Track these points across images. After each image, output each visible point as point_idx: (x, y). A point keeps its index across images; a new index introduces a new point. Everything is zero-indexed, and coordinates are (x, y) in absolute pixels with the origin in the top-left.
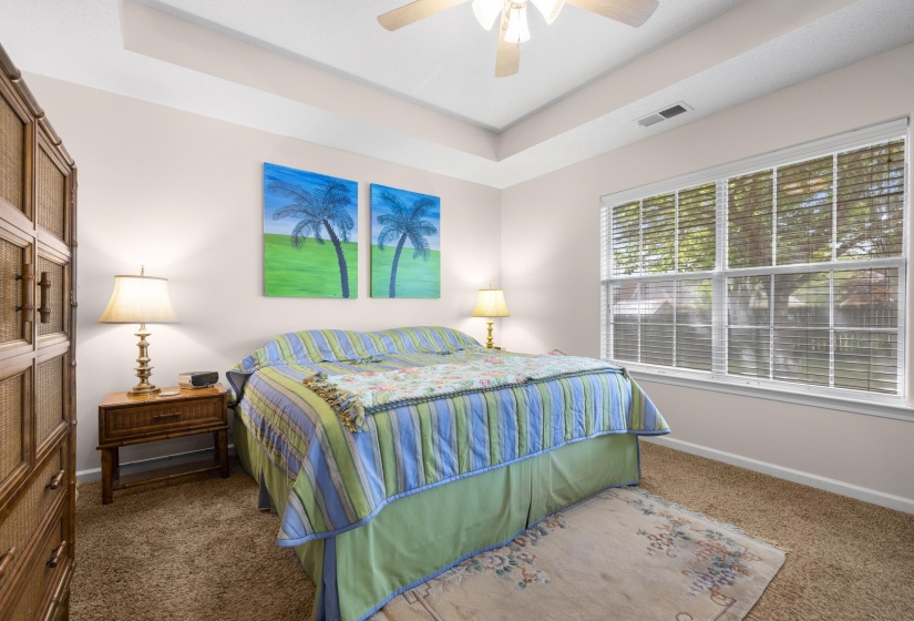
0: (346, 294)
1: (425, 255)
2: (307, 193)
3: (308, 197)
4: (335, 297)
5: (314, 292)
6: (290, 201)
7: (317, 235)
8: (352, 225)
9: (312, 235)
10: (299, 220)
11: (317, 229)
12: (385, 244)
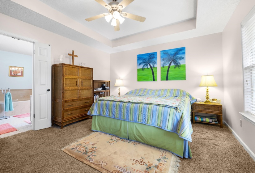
0: (154, 80)
1: (179, 67)
2: (145, 58)
3: (145, 59)
4: (151, 81)
5: (147, 80)
6: (142, 61)
7: (147, 67)
8: (155, 63)
9: (146, 67)
10: (143, 65)
11: (147, 66)
12: (165, 66)
